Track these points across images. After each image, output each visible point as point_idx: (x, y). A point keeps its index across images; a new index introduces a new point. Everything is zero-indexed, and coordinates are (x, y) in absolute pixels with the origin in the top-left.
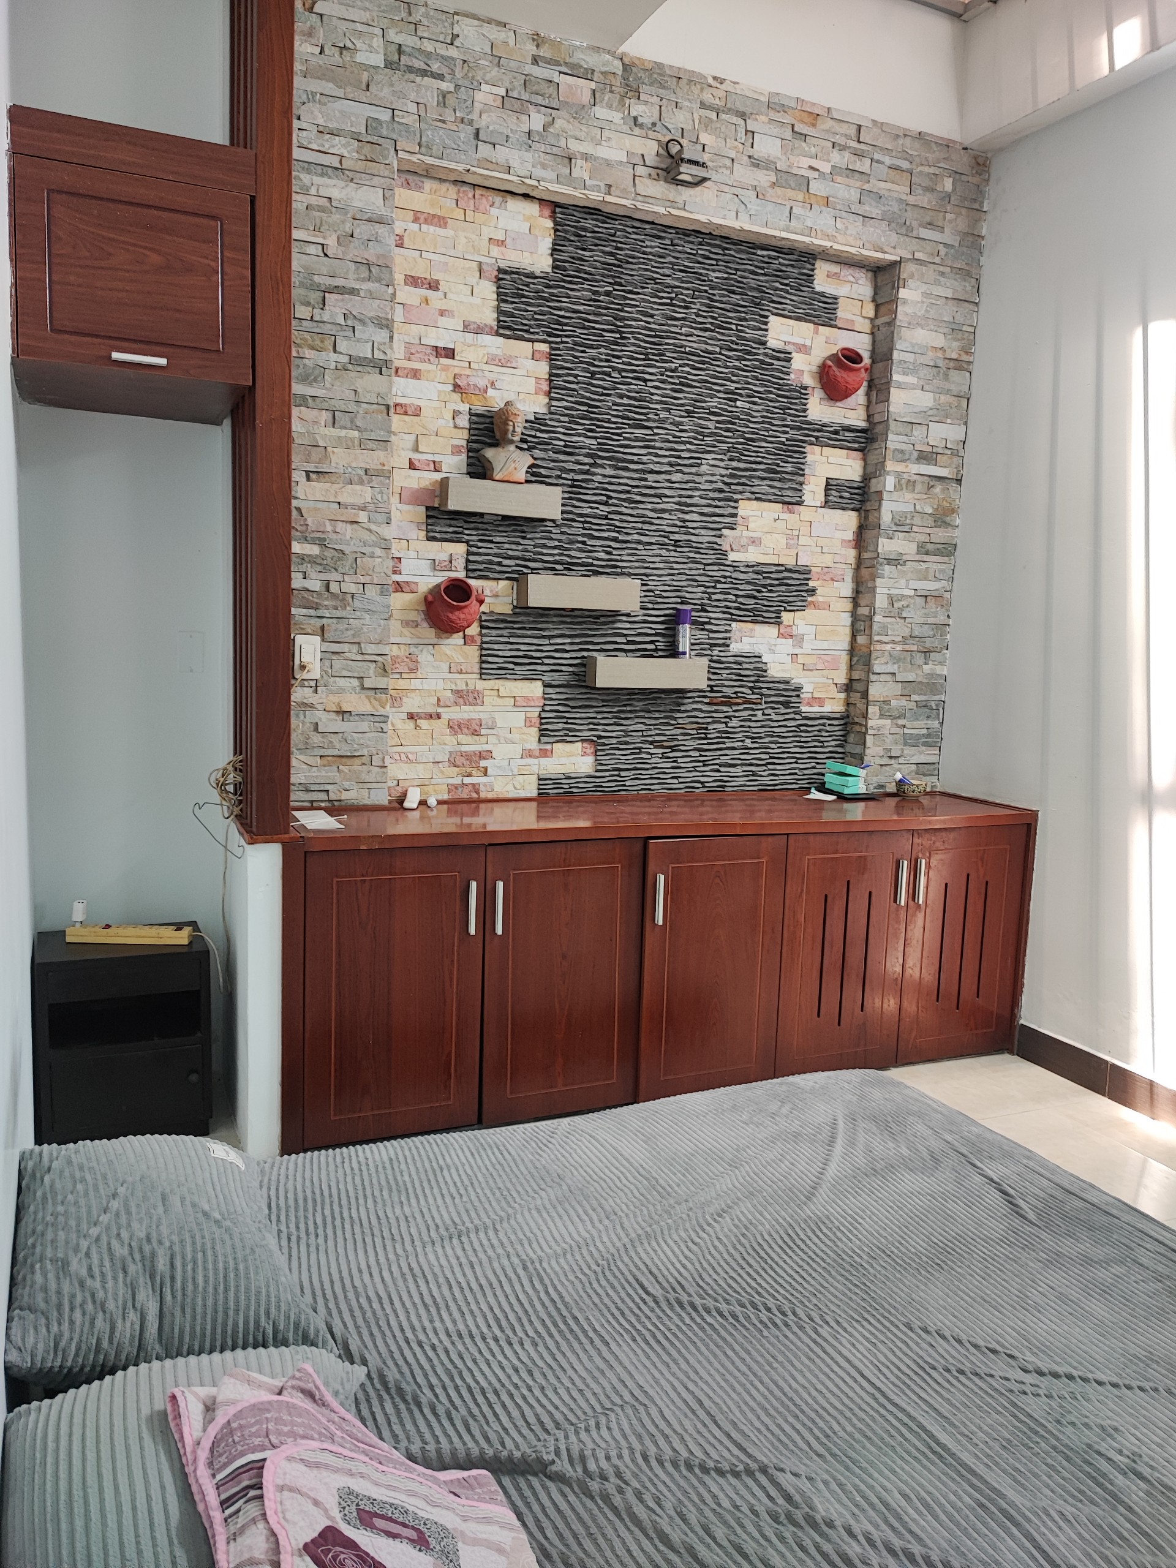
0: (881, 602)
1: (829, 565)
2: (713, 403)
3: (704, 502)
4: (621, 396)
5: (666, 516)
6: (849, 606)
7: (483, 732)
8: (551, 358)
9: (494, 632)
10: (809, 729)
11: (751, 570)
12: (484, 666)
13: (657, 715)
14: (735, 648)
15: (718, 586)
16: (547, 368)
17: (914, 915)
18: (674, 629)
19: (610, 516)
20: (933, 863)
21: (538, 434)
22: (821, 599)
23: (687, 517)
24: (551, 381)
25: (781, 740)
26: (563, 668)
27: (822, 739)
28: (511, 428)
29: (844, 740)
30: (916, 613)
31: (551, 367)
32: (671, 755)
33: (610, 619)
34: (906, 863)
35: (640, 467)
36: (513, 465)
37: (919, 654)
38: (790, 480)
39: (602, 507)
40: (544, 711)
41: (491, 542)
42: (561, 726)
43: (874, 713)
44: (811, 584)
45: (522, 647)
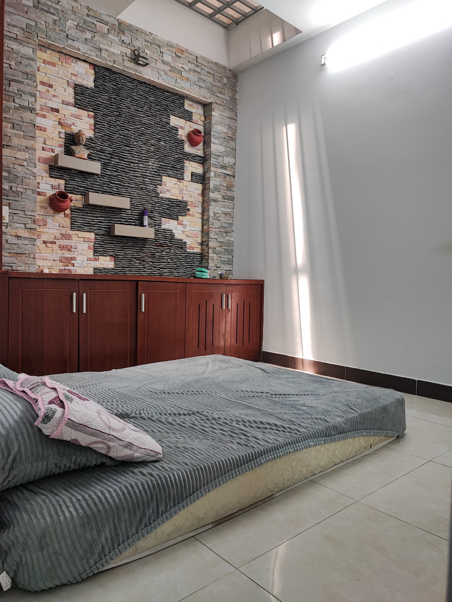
0: (211, 214)
1: (194, 201)
2: (153, 141)
3: (150, 175)
4: (120, 135)
5: (138, 178)
6: (200, 216)
7: (72, 250)
8: (95, 117)
9: (76, 213)
10: (190, 257)
11: (167, 200)
12: (72, 225)
13: (137, 248)
14: (163, 227)
15: (157, 204)
16: (93, 121)
17: (228, 313)
18: (142, 218)
19: (118, 176)
20: (233, 296)
21: (91, 144)
22: (191, 213)
23: (145, 179)
24: (95, 126)
25: (180, 261)
26: (102, 229)
27: (194, 261)
28: (81, 139)
29: (201, 262)
30: (223, 218)
31: (95, 121)
32: (142, 263)
33: (119, 212)
34: (224, 295)
35: (128, 160)
36: (82, 152)
37: (224, 233)
38: (180, 171)
39: (115, 173)
40: (95, 244)
41: (74, 180)
42: (101, 250)
43: (211, 252)
44: (188, 207)
45: (87, 220)
